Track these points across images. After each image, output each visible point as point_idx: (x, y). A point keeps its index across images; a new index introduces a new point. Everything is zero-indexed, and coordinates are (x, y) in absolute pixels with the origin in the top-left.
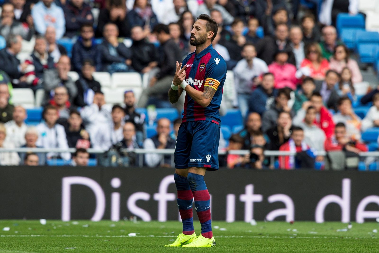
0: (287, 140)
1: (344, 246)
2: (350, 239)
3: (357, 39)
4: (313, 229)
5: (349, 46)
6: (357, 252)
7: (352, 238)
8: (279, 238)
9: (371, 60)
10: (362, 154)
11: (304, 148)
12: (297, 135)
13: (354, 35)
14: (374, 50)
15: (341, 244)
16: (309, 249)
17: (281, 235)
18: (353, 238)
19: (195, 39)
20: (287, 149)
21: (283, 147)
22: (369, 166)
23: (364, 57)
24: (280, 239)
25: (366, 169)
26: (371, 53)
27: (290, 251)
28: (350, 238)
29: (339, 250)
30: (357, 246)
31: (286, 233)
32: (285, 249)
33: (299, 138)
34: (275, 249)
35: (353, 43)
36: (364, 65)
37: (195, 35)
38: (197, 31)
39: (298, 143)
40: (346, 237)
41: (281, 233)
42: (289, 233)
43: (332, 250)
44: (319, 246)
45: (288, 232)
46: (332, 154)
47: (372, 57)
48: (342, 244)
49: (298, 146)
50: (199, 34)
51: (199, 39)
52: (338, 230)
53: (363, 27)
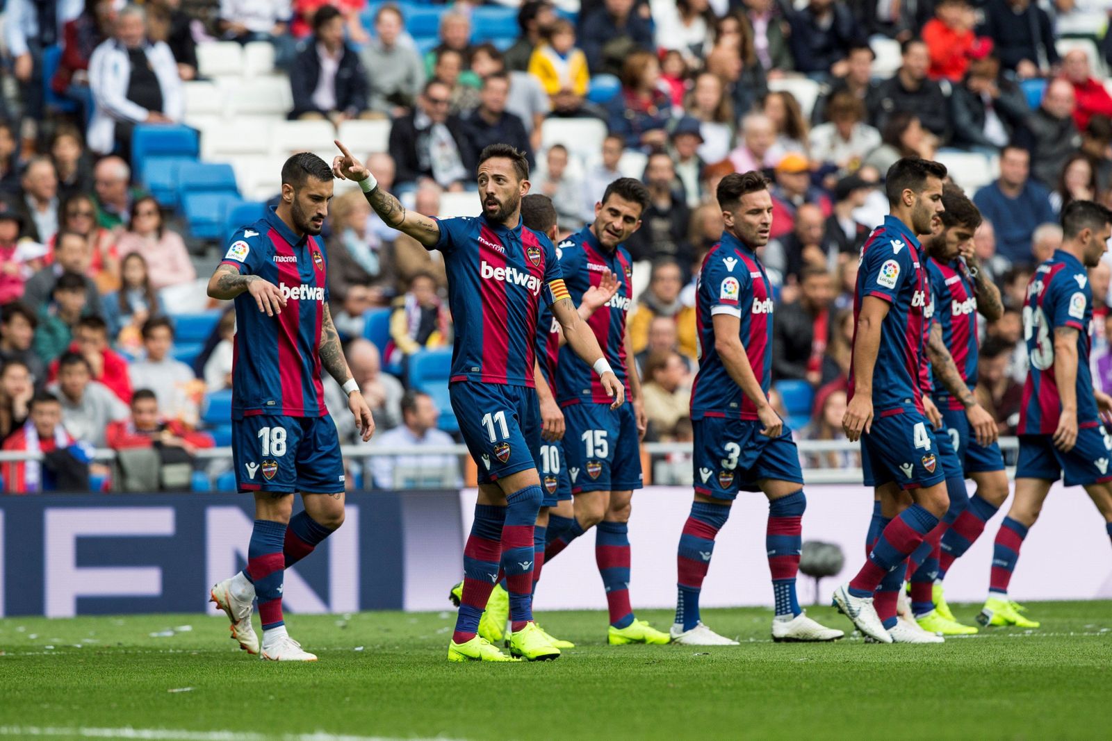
0: (17, 426)
1: (169, 672)
2: (178, 653)
3: (182, 182)
4: (92, 634)
5: (163, 199)
6: (200, 684)
7: (184, 650)
8: (12, 656)
9: (216, 232)
10: (202, 453)
11: (62, 441)
12: (42, 413)
13: (175, 173)
14: (222, 208)
15: (159, 666)
16: (84, 679)
17: (16, 650)
18: (188, 651)
19: (500, 204)
20: (20, 446)
21: (9, 443)
22: (217, 482)
23: (198, 223)
24: (15, 658)
25: (210, 488)
26: (214, 215)
27: (41, 685)
28: (179, 651)
29: (155, 680)
30: (197, 670)
31: (29, 644)
32: (29, 683)
33: (47, 419)
34: (5, 683)
35: (171, 191)
36: (198, 244)
37: (497, 196)
38: (499, 186)
39: (46, 432)
40: (171, 651)
41: (17, 644)
42: (36, 644)
43: (139, 682)
44: (108, 672)
45: (32, 641)
46: (127, 455)
47: (219, 224)
48: (163, 666)
49: (45, 439)
50: (506, 192)
51: (507, 202)
52: (154, 635)
53: (195, 153)
